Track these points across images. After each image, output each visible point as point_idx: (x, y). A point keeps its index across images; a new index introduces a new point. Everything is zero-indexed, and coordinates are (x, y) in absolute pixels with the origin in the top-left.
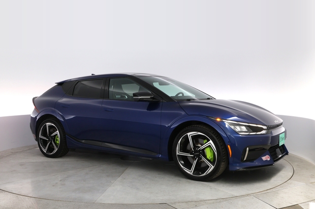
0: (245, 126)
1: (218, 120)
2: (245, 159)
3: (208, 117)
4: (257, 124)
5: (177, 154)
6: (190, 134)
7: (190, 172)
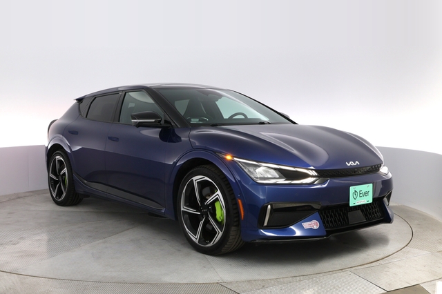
0: (275, 169)
1: (229, 157)
2: (266, 224)
3: (215, 152)
4: (294, 167)
5: (182, 209)
6: (197, 179)
7: (195, 238)
